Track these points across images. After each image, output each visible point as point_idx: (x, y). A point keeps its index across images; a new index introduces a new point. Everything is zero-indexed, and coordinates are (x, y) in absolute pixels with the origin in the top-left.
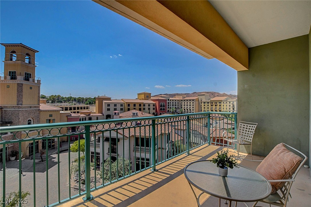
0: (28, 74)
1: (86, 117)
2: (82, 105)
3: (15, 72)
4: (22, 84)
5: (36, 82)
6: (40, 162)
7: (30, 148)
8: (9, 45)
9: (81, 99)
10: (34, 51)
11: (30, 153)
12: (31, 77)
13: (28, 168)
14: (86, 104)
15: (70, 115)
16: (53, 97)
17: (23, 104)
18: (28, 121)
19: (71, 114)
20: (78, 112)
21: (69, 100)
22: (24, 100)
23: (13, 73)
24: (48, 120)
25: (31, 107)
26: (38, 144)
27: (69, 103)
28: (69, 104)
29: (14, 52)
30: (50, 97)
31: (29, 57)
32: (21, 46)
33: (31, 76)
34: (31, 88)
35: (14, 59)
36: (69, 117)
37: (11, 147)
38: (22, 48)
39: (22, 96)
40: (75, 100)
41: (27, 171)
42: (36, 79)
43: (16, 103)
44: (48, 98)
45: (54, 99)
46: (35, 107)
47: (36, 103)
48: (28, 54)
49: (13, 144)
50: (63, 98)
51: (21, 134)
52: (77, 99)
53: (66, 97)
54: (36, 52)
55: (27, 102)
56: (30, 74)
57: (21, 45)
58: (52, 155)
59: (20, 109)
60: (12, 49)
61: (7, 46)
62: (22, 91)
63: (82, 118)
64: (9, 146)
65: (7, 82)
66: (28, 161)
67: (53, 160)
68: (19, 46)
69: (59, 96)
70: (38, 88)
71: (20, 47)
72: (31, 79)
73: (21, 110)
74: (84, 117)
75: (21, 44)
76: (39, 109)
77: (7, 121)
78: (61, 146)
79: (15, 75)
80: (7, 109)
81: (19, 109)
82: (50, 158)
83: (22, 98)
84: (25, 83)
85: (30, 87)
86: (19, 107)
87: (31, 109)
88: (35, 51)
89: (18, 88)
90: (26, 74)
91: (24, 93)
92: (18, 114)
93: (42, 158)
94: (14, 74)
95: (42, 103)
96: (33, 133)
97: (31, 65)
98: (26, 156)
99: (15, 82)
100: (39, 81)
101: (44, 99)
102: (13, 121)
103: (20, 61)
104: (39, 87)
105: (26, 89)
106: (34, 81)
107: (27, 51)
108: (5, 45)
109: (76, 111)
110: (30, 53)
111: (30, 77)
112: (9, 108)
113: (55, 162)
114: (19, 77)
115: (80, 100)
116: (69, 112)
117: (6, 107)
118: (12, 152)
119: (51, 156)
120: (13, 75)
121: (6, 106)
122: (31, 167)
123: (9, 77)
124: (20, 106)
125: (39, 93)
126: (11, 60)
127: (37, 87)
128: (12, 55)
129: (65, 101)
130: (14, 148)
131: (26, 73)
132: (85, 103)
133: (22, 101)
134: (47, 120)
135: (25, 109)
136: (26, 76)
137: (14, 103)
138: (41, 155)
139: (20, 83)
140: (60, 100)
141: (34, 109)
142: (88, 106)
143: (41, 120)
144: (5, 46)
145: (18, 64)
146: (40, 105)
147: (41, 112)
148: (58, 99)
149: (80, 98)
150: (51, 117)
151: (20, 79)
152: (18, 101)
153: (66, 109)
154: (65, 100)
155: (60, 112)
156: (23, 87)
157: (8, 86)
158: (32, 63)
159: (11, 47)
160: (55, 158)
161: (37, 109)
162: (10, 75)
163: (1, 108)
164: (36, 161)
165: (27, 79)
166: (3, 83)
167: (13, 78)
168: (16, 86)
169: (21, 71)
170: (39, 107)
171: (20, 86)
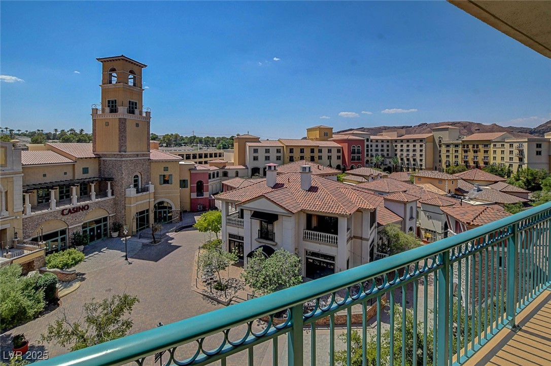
0: (133, 103)
1: (219, 171)
2: (211, 150)
3: (116, 101)
4: (125, 120)
5: (144, 115)
6: (152, 243)
7: (137, 219)
8: (107, 59)
9: (209, 139)
10: (140, 66)
11: (137, 228)
12: (138, 108)
13: (135, 252)
14: (218, 149)
15: (194, 168)
16: (169, 137)
17: (127, 150)
18: (135, 177)
19: (196, 165)
20: (206, 162)
21: (192, 141)
22: (128, 144)
23: (112, 102)
24: (161, 175)
25: (137, 155)
26: (148, 214)
27: (192, 147)
29: (113, 70)
30: (164, 137)
31: (134, 76)
32: (123, 59)
33: (138, 105)
34: (137, 125)
35: (114, 80)
36: (192, 172)
37: (112, 216)
38: (125, 62)
39: (126, 138)
40: (201, 141)
41: (134, 257)
42: (144, 110)
43: (117, 149)
44: (162, 139)
45: (169, 140)
46: (144, 155)
47: (145, 148)
48: (132, 72)
49: (115, 213)
50: (182, 139)
51: (125, 198)
52: (203, 140)
53: (187, 137)
54: (142, 67)
55: (132, 147)
56: (136, 103)
57: (122, 58)
58: (168, 232)
59: (123, 159)
60: (110, 65)
61: (104, 61)
62: (125, 130)
63: (212, 172)
64: (110, 215)
65: (106, 117)
66: (135, 239)
67: (169, 242)
68: (119, 60)
69: (177, 136)
72: (137, 111)
73: (124, 161)
74: (216, 172)
75: (122, 56)
76: (148, 158)
77: (106, 176)
78: (181, 219)
79: (116, 106)
80: (107, 159)
81: (122, 158)
82: (165, 238)
83: (125, 142)
84: (130, 117)
85: (136, 124)
86: (122, 156)
87: (138, 158)
88: (142, 66)
89: (119, 126)
90: (130, 104)
91: (128, 134)
92: (121, 166)
93: (154, 238)
94: (114, 104)
95: (153, 148)
96: (141, 195)
97: (137, 88)
98: (132, 232)
99: (116, 117)
100: (148, 113)
101: (155, 142)
102: (114, 177)
103: (122, 84)
104: (149, 123)
105: (130, 128)
106: (141, 113)
107: (131, 67)
108: (102, 60)
109: (203, 160)
110: (135, 69)
111: (136, 108)
112: (109, 157)
113: (173, 245)
114: (120, 109)
115: (208, 141)
116: (191, 162)
117: (105, 156)
118: (113, 224)
119: (167, 234)
120: (113, 106)
121: (105, 153)
122: (140, 250)
123: (107, 110)
124: (123, 153)
125: (149, 131)
126: (110, 82)
127: (146, 123)
128: (111, 75)
129: (186, 144)
130: (116, 219)
131: (130, 102)
132: (216, 146)
133: (125, 146)
134: (160, 175)
135: (129, 159)
136: (130, 107)
137: (115, 149)
138: (153, 232)
139: (122, 117)
140: (178, 142)
141: (142, 158)
142: (221, 151)
143: (151, 175)
144: (102, 62)
145: (119, 88)
146: (151, 151)
147: (152, 163)
148: (176, 141)
149: (208, 137)
150: (165, 172)
151: (122, 110)
152: (121, 146)
153: (188, 157)
154: (186, 141)
155: (180, 163)
156: (127, 123)
157: (107, 124)
158: (138, 84)
159: (109, 62)
160: (173, 239)
161: (147, 158)
162: (109, 106)
163: (98, 157)
164: (146, 241)
165: (131, 111)
166: (101, 118)
167: (114, 110)
168: (117, 122)
169: (123, 100)
170: (149, 155)
171: (122, 122)
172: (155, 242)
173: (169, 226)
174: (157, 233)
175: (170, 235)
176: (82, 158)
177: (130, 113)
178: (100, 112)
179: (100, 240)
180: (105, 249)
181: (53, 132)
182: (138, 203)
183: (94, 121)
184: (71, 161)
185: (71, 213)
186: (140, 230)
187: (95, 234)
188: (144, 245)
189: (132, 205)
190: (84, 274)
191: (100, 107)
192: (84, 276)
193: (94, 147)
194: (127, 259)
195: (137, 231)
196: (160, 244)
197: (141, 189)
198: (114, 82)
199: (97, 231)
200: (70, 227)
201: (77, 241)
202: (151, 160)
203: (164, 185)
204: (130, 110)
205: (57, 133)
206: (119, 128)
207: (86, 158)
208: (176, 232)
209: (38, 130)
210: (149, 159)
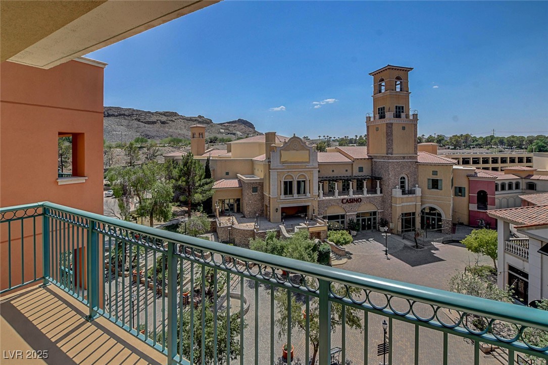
0: (399, 108)
2: (516, 154)
3: (384, 107)
4: (392, 124)
5: (411, 118)
6: (414, 247)
7: (402, 219)
8: (377, 72)
9: (515, 139)
10: (406, 71)
11: (402, 228)
12: (404, 111)
13: (396, 250)
14: (529, 151)
15: (474, 174)
16: (457, 138)
17: (394, 152)
18: (401, 179)
19: (477, 171)
20: (495, 169)
21: (488, 142)
22: (394, 147)
23: (382, 109)
24: (430, 179)
25: (404, 158)
26: (414, 218)
27: (488, 149)
28: (487, 151)
29: (382, 80)
31: (401, 82)
32: (389, 69)
33: (404, 109)
34: (404, 128)
35: (383, 89)
36: (471, 179)
37: (381, 212)
38: (391, 70)
39: (392, 141)
40: (501, 142)
41: (393, 254)
42: (411, 113)
43: (385, 152)
45: (457, 141)
46: (410, 157)
47: (412, 151)
48: (398, 78)
49: (383, 209)
50: (475, 140)
51: (391, 197)
52: (505, 141)
53: (481, 138)
54: (409, 71)
55: (399, 150)
56: (403, 107)
57: (388, 67)
58: (433, 241)
59: (390, 161)
60: (379, 77)
61: (374, 74)
62: (392, 134)
63: (499, 183)
64: (379, 211)
65: (376, 124)
66: (399, 239)
67: (433, 251)
68: (386, 70)
69: (467, 137)
70: (414, 127)
71: (388, 70)
72: (403, 115)
75: (388, 65)
76: (416, 160)
77: (377, 176)
78: (453, 231)
79: (384, 112)
80: (377, 160)
81: (389, 159)
82: (430, 247)
83: (392, 145)
84: (396, 121)
85: (403, 127)
86: (389, 158)
87: (404, 160)
88: (407, 70)
89: (387, 130)
90: (396, 109)
91: (394, 137)
92: (388, 167)
93: (416, 242)
95: (422, 151)
96: (407, 197)
97: (403, 92)
98: (397, 231)
99: (384, 122)
100: (415, 116)
101: (433, 144)
102: (382, 177)
103: (388, 91)
104: (416, 125)
105: (396, 131)
106: (407, 116)
107: (397, 73)
108: (373, 74)
110: (401, 74)
111: (403, 112)
112: (379, 159)
113: (436, 257)
114: (387, 114)
115: (513, 141)
116: (472, 167)
117: (376, 157)
118: (381, 219)
119: (432, 243)
120: (382, 113)
121: (376, 155)
122: (400, 250)
123: (377, 116)
124: (390, 155)
125: (416, 135)
126: (380, 92)
127: (413, 125)
128: (380, 85)
129: (480, 146)
130: (384, 215)
131: (396, 107)
132: (526, 149)
133: (392, 148)
134: (428, 179)
135: (395, 161)
136: (396, 111)
137: (383, 152)
138: (415, 236)
139: (389, 122)
140: (469, 143)
141: (409, 160)
142: (531, 155)
143: (419, 178)
145: (386, 95)
146: (418, 154)
147: (419, 166)
148: (466, 142)
149: (513, 137)
150: (435, 176)
151: (389, 115)
152: (388, 149)
154: (480, 142)
155: (454, 167)
156: (394, 127)
157: (377, 129)
158: (405, 89)
159: (379, 74)
160: (437, 249)
161: (414, 160)
162: (379, 113)
163: (371, 158)
164: (409, 243)
165: (398, 116)
166: (373, 124)
167: (382, 116)
168: (385, 126)
169: (390, 106)
170: (416, 158)
171: (389, 126)
172: (417, 247)
173: (437, 235)
174: (419, 238)
175: (435, 244)
176: (358, 159)
177: (397, 117)
178: (372, 119)
179: (369, 231)
180: (372, 239)
181: (354, 138)
182: (404, 204)
183: (368, 127)
184: (351, 161)
185: (349, 203)
186: (406, 231)
187: (366, 224)
188: (406, 247)
189: (397, 205)
190: (351, 254)
191: (372, 115)
192: (351, 256)
193: (368, 150)
194: (386, 254)
195: (402, 231)
196: (422, 251)
197: (408, 190)
198: (383, 91)
199: (368, 223)
200: (347, 214)
201: (352, 227)
202: (418, 163)
203: (433, 190)
204: (396, 115)
205: (357, 138)
206: (387, 132)
207: (361, 159)
208: (443, 243)
209: (345, 137)
210: (417, 162)
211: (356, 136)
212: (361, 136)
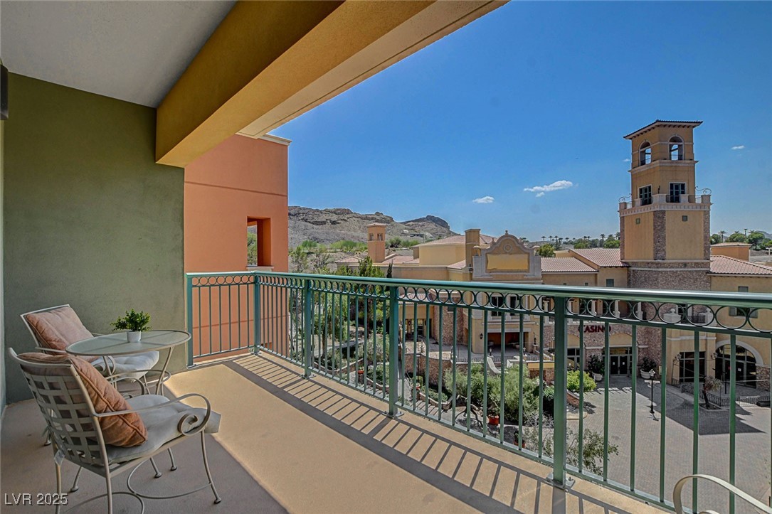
0: (677, 187)
3: (650, 187)
4: (663, 212)
5: (698, 201)
6: (701, 405)
7: (681, 362)
8: (637, 133)
10: (688, 127)
11: (681, 375)
12: (686, 191)
17: (667, 256)
22: (668, 248)
23: (646, 190)
25: (685, 265)
26: (704, 360)
29: (647, 145)
31: (679, 146)
32: (658, 126)
33: (686, 188)
34: (685, 218)
35: (648, 159)
37: (643, 349)
38: (662, 128)
39: (664, 238)
42: (698, 194)
43: (651, 255)
46: (697, 265)
47: (701, 254)
48: (675, 140)
49: (648, 344)
54: (694, 127)
55: (675, 253)
56: (683, 186)
57: (657, 124)
59: (660, 270)
60: (642, 139)
62: (663, 227)
64: (640, 347)
65: (636, 213)
66: (676, 392)
67: (738, 416)
68: (653, 128)
70: (705, 215)
71: (657, 128)
72: (683, 198)
73: (661, 272)
75: (657, 121)
76: (706, 269)
79: (650, 195)
80: (637, 269)
81: (658, 268)
82: (732, 407)
83: (664, 244)
84: (671, 207)
85: (683, 217)
86: (658, 265)
87: (686, 269)
88: (691, 126)
89: (654, 223)
90: (672, 188)
91: (667, 234)
92: (657, 279)
93: (706, 398)
94: (648, 193)
95: (717, 254)
97: (683, 161)
98: (672, 379)
99: (649, 211)
100: (706, 198)
103: (657, 161)
104: (707, 213)
105: (672, 223)
106: (691, 199)
107: (672, 133)
108: (631, 137)
110: (679, 133)
111: (683, 193)
112: (640, 267)
114: (656, 198)
117: (635, 264)
118: (644, 359)
119: (738, 403)
120: (646, 196)
121: (635, 261)
122: (677, 408)
123: (638, 201)
124: (660, 261)
125: (707, 230)
126: (643, 163)
127: (702, 213)
128: (644, 153)
130: (648, 354)
131: (672, 185)
133: (664, 250)
135: (670, 270)
136: (672, 193)
137: (649, 255)
138: (705, 389)
139: (658, 209)
141: (695, 269)
144: (631, 139)
145: (654, 168)
146: (711, 259)
147: (713, 278)
151: (659, 199)
152: (656, 251)
156: (666, 217)
157: (638, 221)
158: (686, 156)
159: (641, 136)
160: (748, 413)
161: (704, 269)
162: (641, 197)
163: (627, 266)
164: (690, 399)
165: (674, 199)
166: (630, 214)
167: (647, 201)
168: (652, 217)
169: (660, 184)
170: (708, 265)
171: (660, 216)
172: (708, 406)
173: (746, 390)
174: (711, 392)
175: (743, 405)
176: (605, 267)
177: (672, 201)
178: (629, 206)
179: (623, 376)
180: (628, 388)
181: (600, 238)
182: (684, 338)
183: (622, 219)
184: (593, 270)
185: (590, 331)
186: (687, 380)
187: (619, 366)
188: (687, 404)
189: (672, 339)
190: (594, 407)
191: (629, 200)
192: (593, 409)
193: (622, 253)
194: (652, 412)
195: (681, 381)
196: (718, 412)
197: (693, 317)
198: (648, 162)
199: (621, 363)
200: (587, 348)
201: (594, 367)
202: (711, 273)
203: (738, 317)
204: (672, 198)
205: (605, 239)
206: (654, 226)
207: (611, 267)
208: (758, 404)
209: (585, 237)
210: (708, 272)
211: (603, 236)
212: (611, 236)
